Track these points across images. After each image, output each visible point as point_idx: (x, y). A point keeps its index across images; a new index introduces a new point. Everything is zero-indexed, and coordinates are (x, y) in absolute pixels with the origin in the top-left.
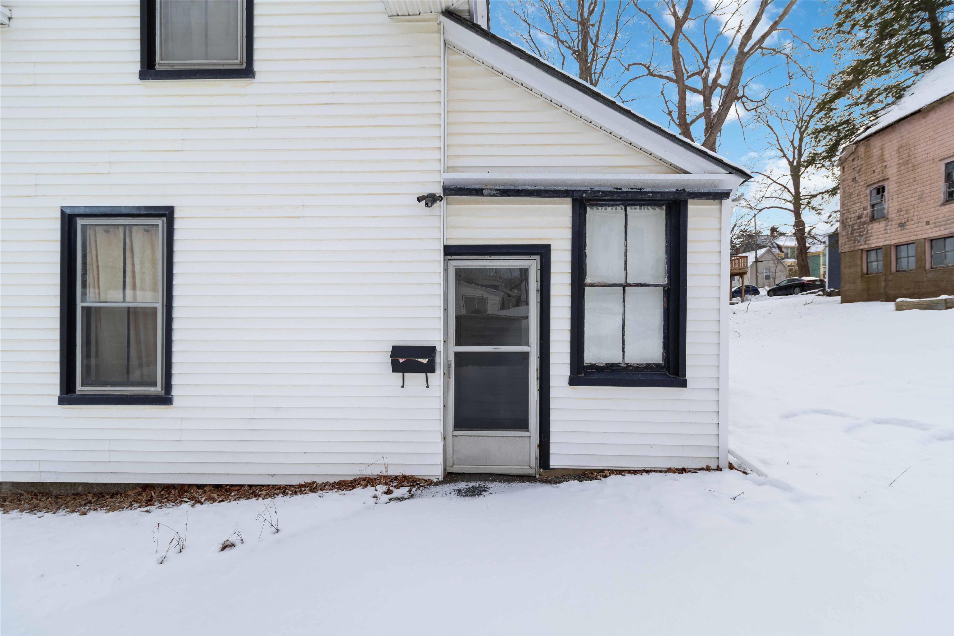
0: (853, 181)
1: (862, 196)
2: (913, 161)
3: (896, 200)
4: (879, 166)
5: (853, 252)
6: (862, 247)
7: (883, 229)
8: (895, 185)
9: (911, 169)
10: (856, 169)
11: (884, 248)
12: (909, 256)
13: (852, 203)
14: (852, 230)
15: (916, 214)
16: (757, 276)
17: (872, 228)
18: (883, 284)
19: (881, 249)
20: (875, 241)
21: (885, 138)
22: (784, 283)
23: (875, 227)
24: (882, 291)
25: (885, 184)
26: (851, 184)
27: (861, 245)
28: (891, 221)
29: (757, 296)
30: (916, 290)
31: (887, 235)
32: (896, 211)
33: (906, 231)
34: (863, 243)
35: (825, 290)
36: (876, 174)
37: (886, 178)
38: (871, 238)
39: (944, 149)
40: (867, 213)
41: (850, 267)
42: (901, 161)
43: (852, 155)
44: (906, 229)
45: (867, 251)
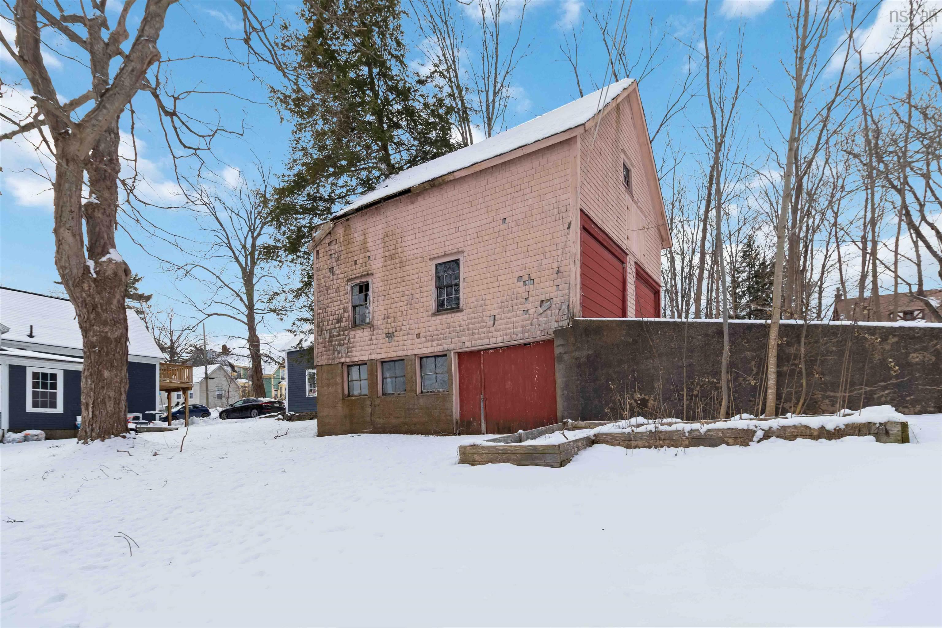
0: (330, 271)
1: (342, 293)
2: (401, 255)
3: (382, 303)
4: (361, 256)
5: (333, 366)
6: (343, 360)
7: (368, 338)
8: (381, 284)
9: (398, 265)
10: (333, 256)
11: (368, 363)
12: (397, 375)
13: (329, 301)
14: (330, 337)
15: (405, 323)
16: (207, 394)
17: (355, 337)
18: (369, 410)
19: (366, 364)
20: (358, 354)
21: (368, 221)
22: (240, 404)
23: (358, 335)
24: (368, 419)
25: (370, 280)
26: (327, 275)
27: (342, 357)
28: (377, 329)
29: (206, 418)
30: (407, 420)
31: (373, 347)
32: (383, 316)
33: (394, 344)
34: (344, 355)
35: (285, 413)
36: (358, 266)
37: (370, 272)
38: (354, 349)
39: (434, 247)
40: (348, 317)
41: (328, 385)
42: (387, 254)
43: (329, 237)
44: (394, 341)
45: (349, 366)
